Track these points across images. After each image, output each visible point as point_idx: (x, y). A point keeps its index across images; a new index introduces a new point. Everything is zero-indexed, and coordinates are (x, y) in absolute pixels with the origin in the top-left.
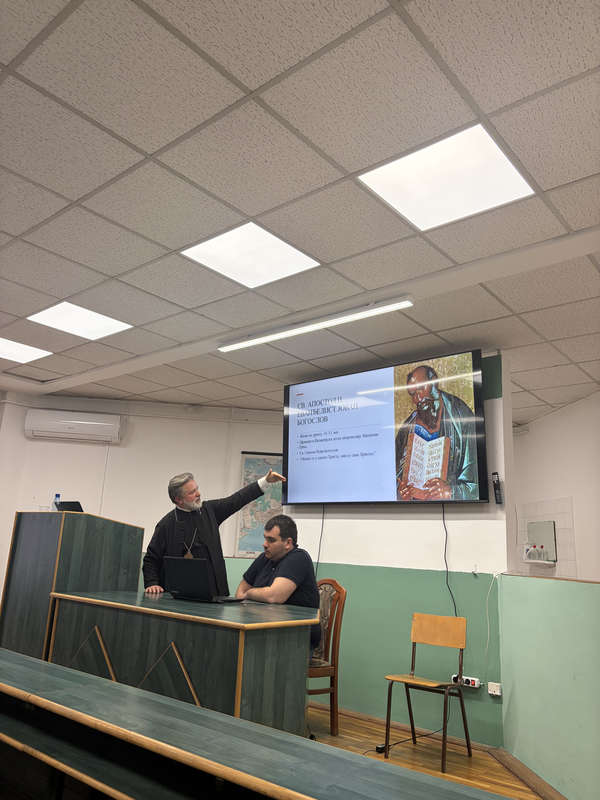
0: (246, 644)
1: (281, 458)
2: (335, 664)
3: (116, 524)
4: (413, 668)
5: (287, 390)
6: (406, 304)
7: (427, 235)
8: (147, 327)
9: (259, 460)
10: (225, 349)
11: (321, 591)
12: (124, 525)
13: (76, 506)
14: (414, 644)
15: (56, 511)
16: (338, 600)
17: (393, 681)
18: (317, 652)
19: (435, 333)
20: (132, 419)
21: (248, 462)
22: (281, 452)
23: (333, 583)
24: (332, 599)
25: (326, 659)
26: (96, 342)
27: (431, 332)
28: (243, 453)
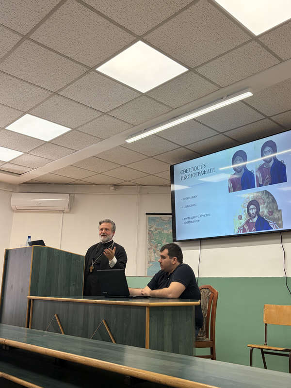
0: (151, 316)
1: (171, 216)
2: (213, 340)
3: (67, 253)
4: (266, 341)
5: (172, 168)
6: (248, 94)
7: (259, 39)
8: (79, 129)
9: (157, 218)
10: (130, 141)
11: (201, 293)
12: (72, 254)
13: (41, 243)
14: (266, 324)
15: (28, 246)
16: (213, 299)
17: (253, 348)
18: (201, 333)
19: (269, 118)
20: (76, 196)
21: (150, 220)
22: (171, 212)
23: (209, 288)
24: (209, 297)
25: (207, 337)
26: (49, 142)
27: (266, 117)
28: (147, 214)
